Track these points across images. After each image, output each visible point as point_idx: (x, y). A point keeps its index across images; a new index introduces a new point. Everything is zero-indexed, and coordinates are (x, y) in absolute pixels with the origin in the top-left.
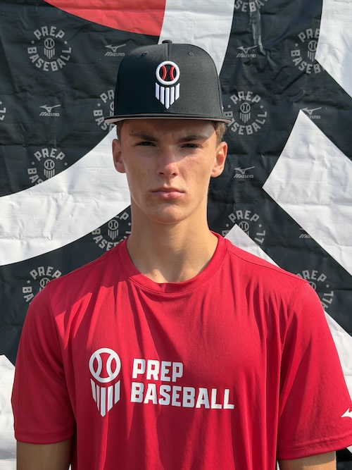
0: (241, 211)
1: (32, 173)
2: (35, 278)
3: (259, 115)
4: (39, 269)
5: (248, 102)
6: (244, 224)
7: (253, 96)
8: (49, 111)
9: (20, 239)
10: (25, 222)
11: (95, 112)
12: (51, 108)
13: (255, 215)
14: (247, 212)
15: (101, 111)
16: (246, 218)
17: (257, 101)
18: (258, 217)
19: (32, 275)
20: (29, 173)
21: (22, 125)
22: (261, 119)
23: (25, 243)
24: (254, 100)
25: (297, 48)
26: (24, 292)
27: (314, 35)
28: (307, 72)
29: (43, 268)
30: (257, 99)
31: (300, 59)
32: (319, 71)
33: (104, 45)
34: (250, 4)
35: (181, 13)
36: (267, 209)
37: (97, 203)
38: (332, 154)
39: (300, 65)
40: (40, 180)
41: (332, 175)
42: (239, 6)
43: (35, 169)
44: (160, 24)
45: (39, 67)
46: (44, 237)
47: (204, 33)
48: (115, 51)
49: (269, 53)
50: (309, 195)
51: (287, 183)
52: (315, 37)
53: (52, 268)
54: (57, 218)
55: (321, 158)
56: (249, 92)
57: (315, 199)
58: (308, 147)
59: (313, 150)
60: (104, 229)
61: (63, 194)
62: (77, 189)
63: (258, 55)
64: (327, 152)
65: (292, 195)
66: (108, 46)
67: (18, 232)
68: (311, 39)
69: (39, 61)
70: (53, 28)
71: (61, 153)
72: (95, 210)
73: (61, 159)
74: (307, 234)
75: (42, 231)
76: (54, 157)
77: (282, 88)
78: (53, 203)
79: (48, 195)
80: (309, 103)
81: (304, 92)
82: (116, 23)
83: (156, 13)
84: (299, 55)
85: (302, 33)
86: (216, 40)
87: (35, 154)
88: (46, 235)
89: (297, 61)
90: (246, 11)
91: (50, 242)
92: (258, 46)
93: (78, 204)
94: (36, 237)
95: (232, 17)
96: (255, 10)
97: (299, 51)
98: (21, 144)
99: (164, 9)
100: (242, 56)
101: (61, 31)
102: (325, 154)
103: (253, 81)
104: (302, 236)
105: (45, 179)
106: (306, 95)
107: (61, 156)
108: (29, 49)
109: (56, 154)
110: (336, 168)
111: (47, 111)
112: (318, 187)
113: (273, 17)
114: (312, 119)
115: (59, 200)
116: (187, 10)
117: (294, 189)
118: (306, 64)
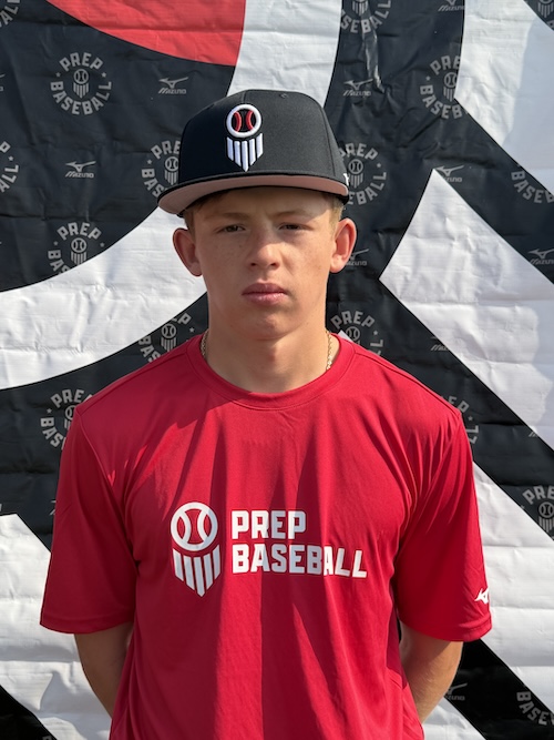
0: (348, 313)
1: (55, 256)
2: (58, 406)
3: (375, 177)
4: (64, 392)
5: (360, 158)
6: (353, 331)
7: (366, 150)
8: (79, 170)
9: (37, 350)
10: (43, 326)
11: (143, 171)
12: (82, 166)
13: (369, 318)
14: (357, 313)
15: (153, 170)
16: (355, 322)
17: (372, 157)
18: (373, 321)
19: (54, 401)
20: (50, 257)
21: (41, 191)
22: (379, 183)
23: (44, 355)
24: (368, 155)
25: (429, 83)
26: (43, 425)
27: (452, 65)
28: (444, 116)
29: (69, 391)
30: (372, 155)
31: (433, 98)
32: (460, 115)
33: (157, 78)
34: (363, 22)
35: (265, 34)
36: (386, 310)
37: (146, 300)
38: (477, 231)
39: (432, 106)
40: (65, 267)
41: (479, 263)
42: (347, 25)
43: (59, 251)
44: (236, 49)
45: (66, 108)
46: (70, 348)
47: (298, 61)
48: (172, 86)
49: (389, 89)
50: (446, 290)
51: (415, 273)
52: (455, 66)
53: (82, 392)
54: (89, 321)
55: (462, 237)
56: (361, 145)
57: (453, 296)
58: (445, 222)
59: (451, 226)
60: (156, 336)
61: (99, 287)
62: (117, 280)
63: (375, 93)
64: (471, 228)
65: (421, 290)
66: (163, 80)
67: (34, 340)
68: (448, 70)
69: (66, 101)
70: (86, 54)
71: (96, 230)
72: (143, 310)
73: (96, 237)
74: (443, 345)
75: (68, 340)
76: (85, 234)
77: (408, 138)
78: (84, 299)
79: (77, 289)
80: (445, 159)
81: (439, 144)
82: (174, 48)
83: (231, 34)
84: (431, 92)
85: (436, 62)
86: (315, 72)
87: (59, 231)
88: (73, 345)
89: (429, 101)
90: (356, 31)
91: (79, 355)
92: (375, 80)
93: (119, 302)
94: (60, 348)
95: (337, 40)
96: (369, 30)
97: (431, 87)
98: (39, 216)
99: (241, 28)
100: (352, 93)
101: (98, 60)
102: (468, 231)
103: (367, 129)
104: (435, 348)
105: (72, 265)
106: (442, 148)
107: (95, 234)
108: (52, 84)
109: (88, 232)
110: (484, 252)
111: (76, 170)
112: (458, 278)
113: (394, 40)
114: (450, 183)
115: (92, 295)
116: (273, 30)
117: (424, 281)
118: (441, 105)
